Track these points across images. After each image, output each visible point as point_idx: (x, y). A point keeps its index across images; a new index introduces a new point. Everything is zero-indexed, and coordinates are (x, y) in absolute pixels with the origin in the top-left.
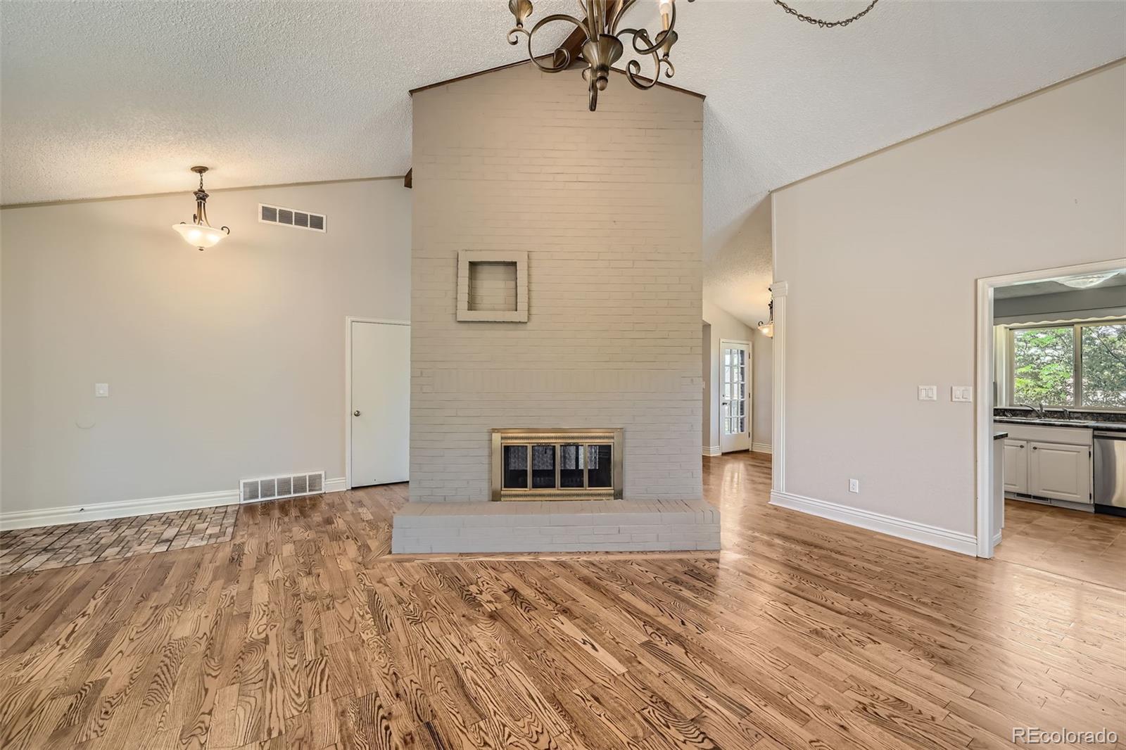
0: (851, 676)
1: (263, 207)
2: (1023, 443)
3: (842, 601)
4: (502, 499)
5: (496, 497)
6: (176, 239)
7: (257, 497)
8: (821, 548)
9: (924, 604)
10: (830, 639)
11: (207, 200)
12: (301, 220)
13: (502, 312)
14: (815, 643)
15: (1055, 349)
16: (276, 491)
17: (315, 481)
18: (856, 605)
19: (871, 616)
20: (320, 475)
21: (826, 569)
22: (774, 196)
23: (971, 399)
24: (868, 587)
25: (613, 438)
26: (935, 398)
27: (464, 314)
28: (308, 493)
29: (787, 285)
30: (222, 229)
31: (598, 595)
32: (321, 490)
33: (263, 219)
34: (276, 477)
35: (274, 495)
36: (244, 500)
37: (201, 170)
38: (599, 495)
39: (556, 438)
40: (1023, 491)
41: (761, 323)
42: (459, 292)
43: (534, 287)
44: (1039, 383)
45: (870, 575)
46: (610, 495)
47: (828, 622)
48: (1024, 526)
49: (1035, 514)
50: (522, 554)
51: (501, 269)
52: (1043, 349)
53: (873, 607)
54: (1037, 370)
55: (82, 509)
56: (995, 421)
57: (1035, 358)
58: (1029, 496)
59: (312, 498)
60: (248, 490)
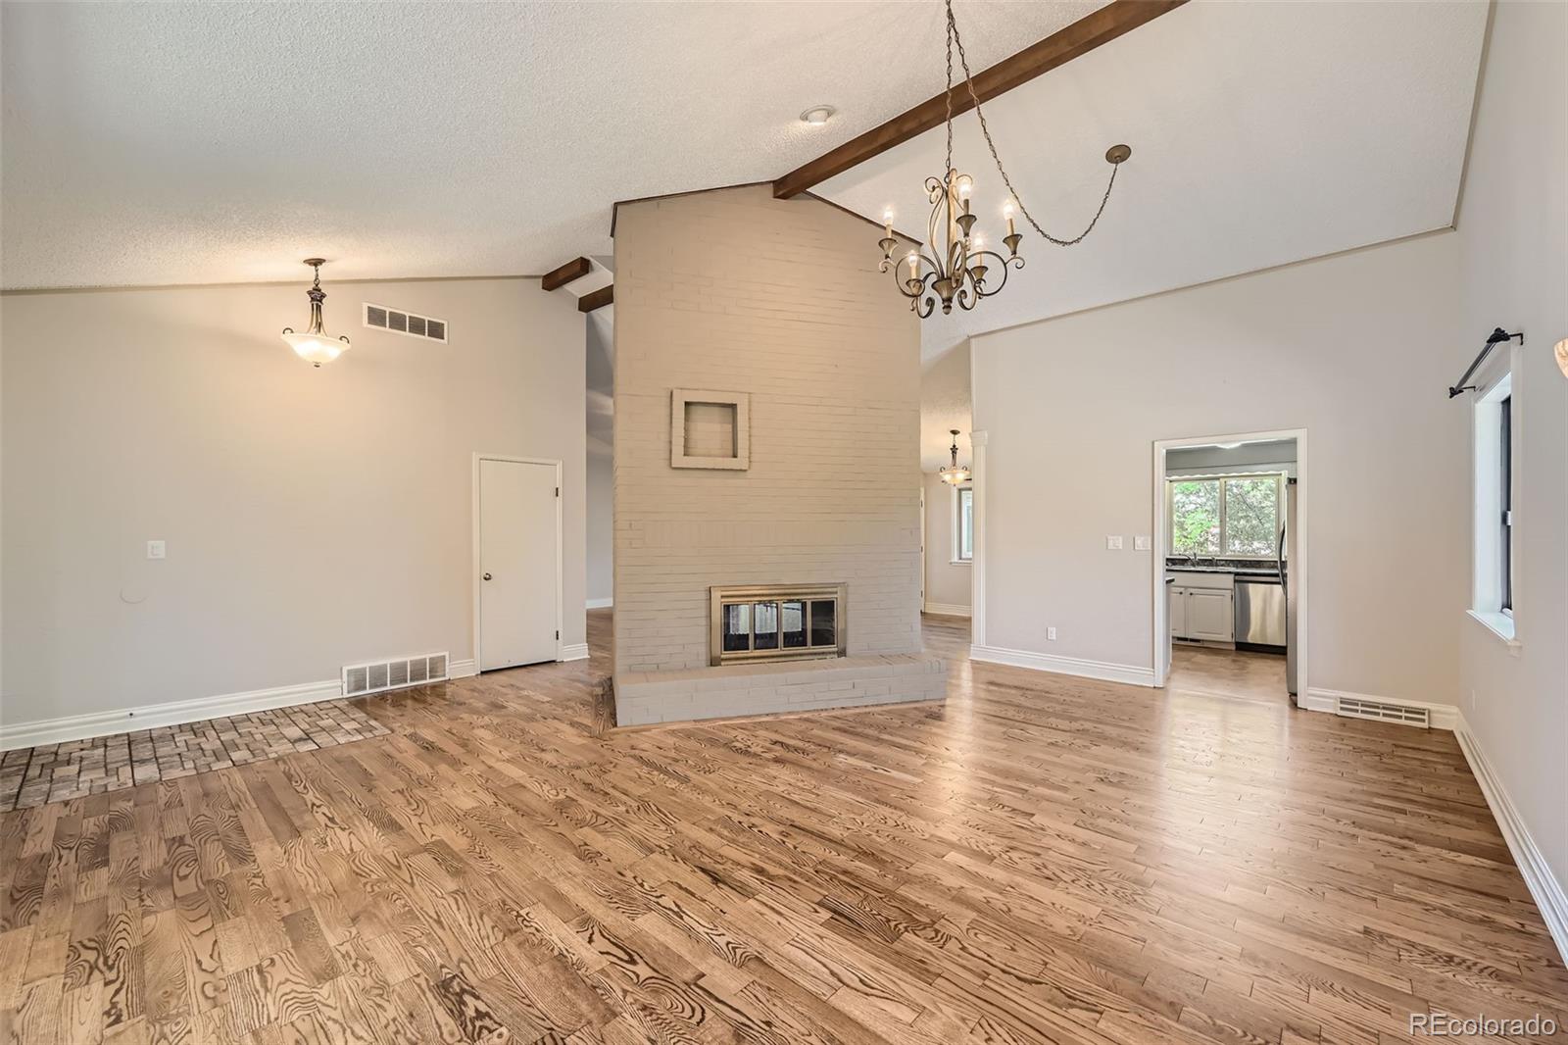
0: (1087, 765)
1: (369, 307)
2: (1182, 590)
3: (1064, 724)
4: (723, 663)
5: (714, 662)
6: (286, 352)
7: (365, 688)
8: (1032, 690)
9: (1123, 720)
10: (1063, 747)
11: (323, 301)
12: (417, 326)
13: (721, 459)
14: (1053, 749)
15: (1199, 497)
16: (389, 679)
17: (436, 666)
18: (1076, 725)
19: (1088, 730)
20: (444, 657)
21: (1040, 704)
22: (973, 341)
23: (1150, 548)
24: (1079, 713)
25: (836, 593)
26: (1121, 547)
27: (679, 459)
28: (428, 681)
29: (986, 435)
30: (341, 339)
31: (859, 738)
32: (444, 676)
33: (369, 323)
34: (388, 661)
35: (386, 685)
36: (349, 692)
37: (316, 263)
38: (823, 653)
39: (779, 595)
40: (1183, 636)
41: (942, 469)
42: (674, 434)
43: (754, 432)
44: (1185, 533)
45: (1080, 706)
46: (834, 653)
47: (1059, 737)
48: (1185, 663)
49: (1192, 654)
50: (760, 715)
51: (716, 410)
52: (1188, 496)
53: (1088, 725)
54: (1183, 519)
55: (131, 714)
56: (1167, 570)
57: (1181, 505)
58: (1186, 639)
59: (434, 687)
60: (352, 679)
